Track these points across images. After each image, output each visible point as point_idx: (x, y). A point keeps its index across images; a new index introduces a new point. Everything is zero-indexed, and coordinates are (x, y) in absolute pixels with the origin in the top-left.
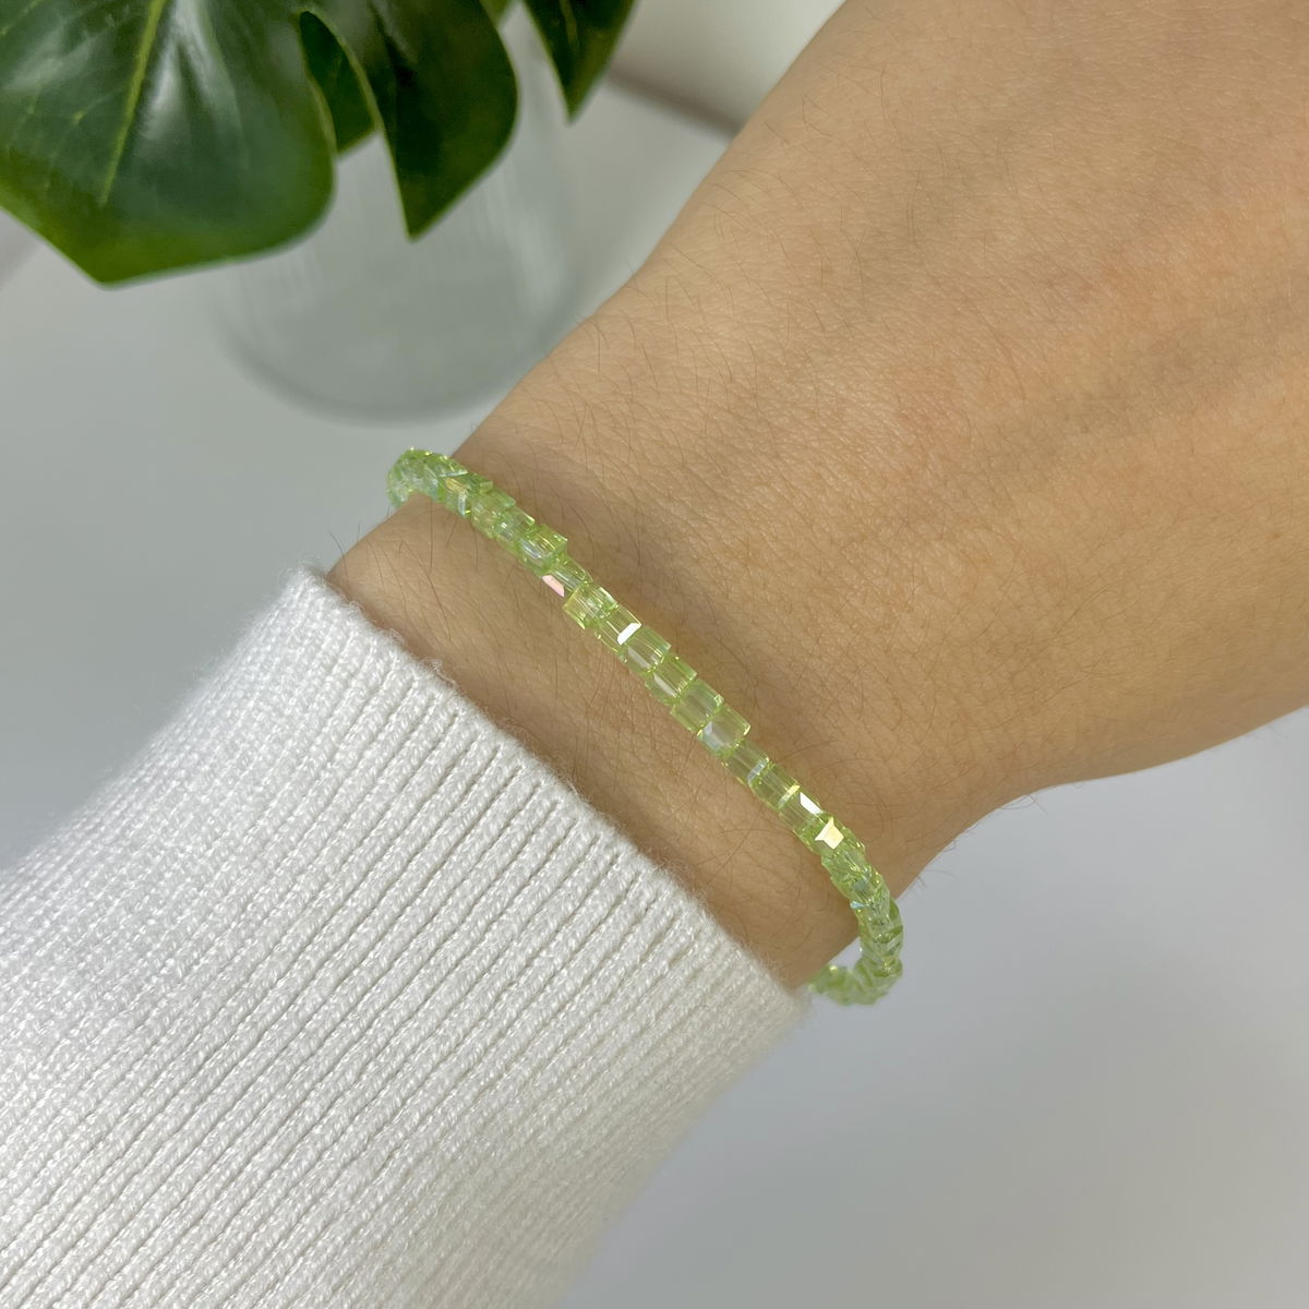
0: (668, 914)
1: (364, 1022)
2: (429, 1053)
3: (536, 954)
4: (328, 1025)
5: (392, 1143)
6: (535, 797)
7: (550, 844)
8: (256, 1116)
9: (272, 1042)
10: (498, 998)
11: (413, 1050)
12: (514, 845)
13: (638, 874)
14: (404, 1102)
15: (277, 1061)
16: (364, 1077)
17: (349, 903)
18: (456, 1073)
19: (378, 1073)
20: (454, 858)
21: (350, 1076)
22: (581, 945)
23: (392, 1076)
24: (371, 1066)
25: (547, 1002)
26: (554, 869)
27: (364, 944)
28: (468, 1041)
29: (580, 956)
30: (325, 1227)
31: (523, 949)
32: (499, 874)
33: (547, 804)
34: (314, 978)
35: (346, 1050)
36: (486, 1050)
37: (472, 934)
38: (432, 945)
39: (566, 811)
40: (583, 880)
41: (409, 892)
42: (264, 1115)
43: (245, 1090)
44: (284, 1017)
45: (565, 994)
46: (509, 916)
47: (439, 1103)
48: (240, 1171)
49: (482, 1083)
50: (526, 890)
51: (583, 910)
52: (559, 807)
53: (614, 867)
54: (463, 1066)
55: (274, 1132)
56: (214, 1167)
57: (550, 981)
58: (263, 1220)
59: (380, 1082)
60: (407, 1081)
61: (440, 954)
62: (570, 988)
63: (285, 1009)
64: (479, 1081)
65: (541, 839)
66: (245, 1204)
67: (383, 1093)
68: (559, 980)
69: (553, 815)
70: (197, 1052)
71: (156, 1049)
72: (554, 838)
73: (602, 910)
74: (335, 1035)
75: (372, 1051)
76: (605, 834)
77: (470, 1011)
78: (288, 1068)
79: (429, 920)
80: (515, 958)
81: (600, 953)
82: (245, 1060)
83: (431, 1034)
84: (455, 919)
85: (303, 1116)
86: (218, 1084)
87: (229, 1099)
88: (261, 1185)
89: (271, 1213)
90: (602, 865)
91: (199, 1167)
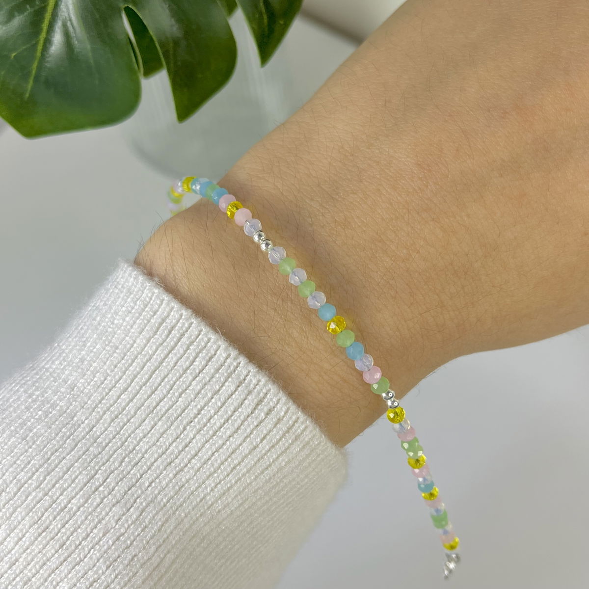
0: (264, 391)
1: (123, 439)
2: (153, 453)
3: (202, 408)
4: (107, 441)
5: (135, 496)
6: (200, 336)
7: (207, 358)
8: (73, 481)
9: (82, 447)
10: (185, 429)
11: (146, 452)
12: (191, 358)
13: (249, 372)
14: (141, 476)
15: (83, 457)
16: (123, 464)
17: (117, 385)
18: (165, 463)
19: (130, 462)
20: (164, 364)
21: (117, 464)
22: (223, 404)
23: (137, 464)
24: (127, 459)
25: (208, 431)
26: (209, 369)
27: (123, 404)
28: (171, 448)
29: (222, 409)
30: (104, 535)
31: (196, 406)
32: (185, 371)
33: (206, 339)
34: (101, 419)
35: (115, 451)
36: (180, 453)
37: (173, 399)
38: (154, 404)
39: (215, 343)
40: (224, 374)
41: (144, 380)
42: (77, 481)
43: (68, 470)
44: (88, 437)
45: (216, 427)
46: (190, 390)
47: (157, 477)
48: (65, 507)
49: (177, 469)
50: (197, 379)
51: (224, 388)
52: (212, 341)
53: (238, 368)
54: (168, 460)
55: (81, 489)
56: (54, 505)
57: (209, 420)
58: (75, 530)
59: (130, 467)
60: (143, 466)
61: (158, 408)
62: (218, 424)
63: (88, 433)
64: (176, 468)
65: (204, 355)
66: (67, 522)
67: (132, 472)
68: (213, 420)
69: (209, 344)
70: (48, 452)
71: (30, 450)
72: (209, 355)
73: (233, 388)
74: (110, 445)
75: (127, 452)
76: (234, 353)
77: (172, 434)
78: (88, 460)
79: (153, 392)
80: (192, 410)
81: (232, 408)
82: (69, 456)
83: (154, 444)
84: (165, 392)
85: (95, 482)
86: (56, 466)
87: (61, 474)
88: (74, 514)
89: (79, 527)
90: (232, 368)
91: (47, 504)
